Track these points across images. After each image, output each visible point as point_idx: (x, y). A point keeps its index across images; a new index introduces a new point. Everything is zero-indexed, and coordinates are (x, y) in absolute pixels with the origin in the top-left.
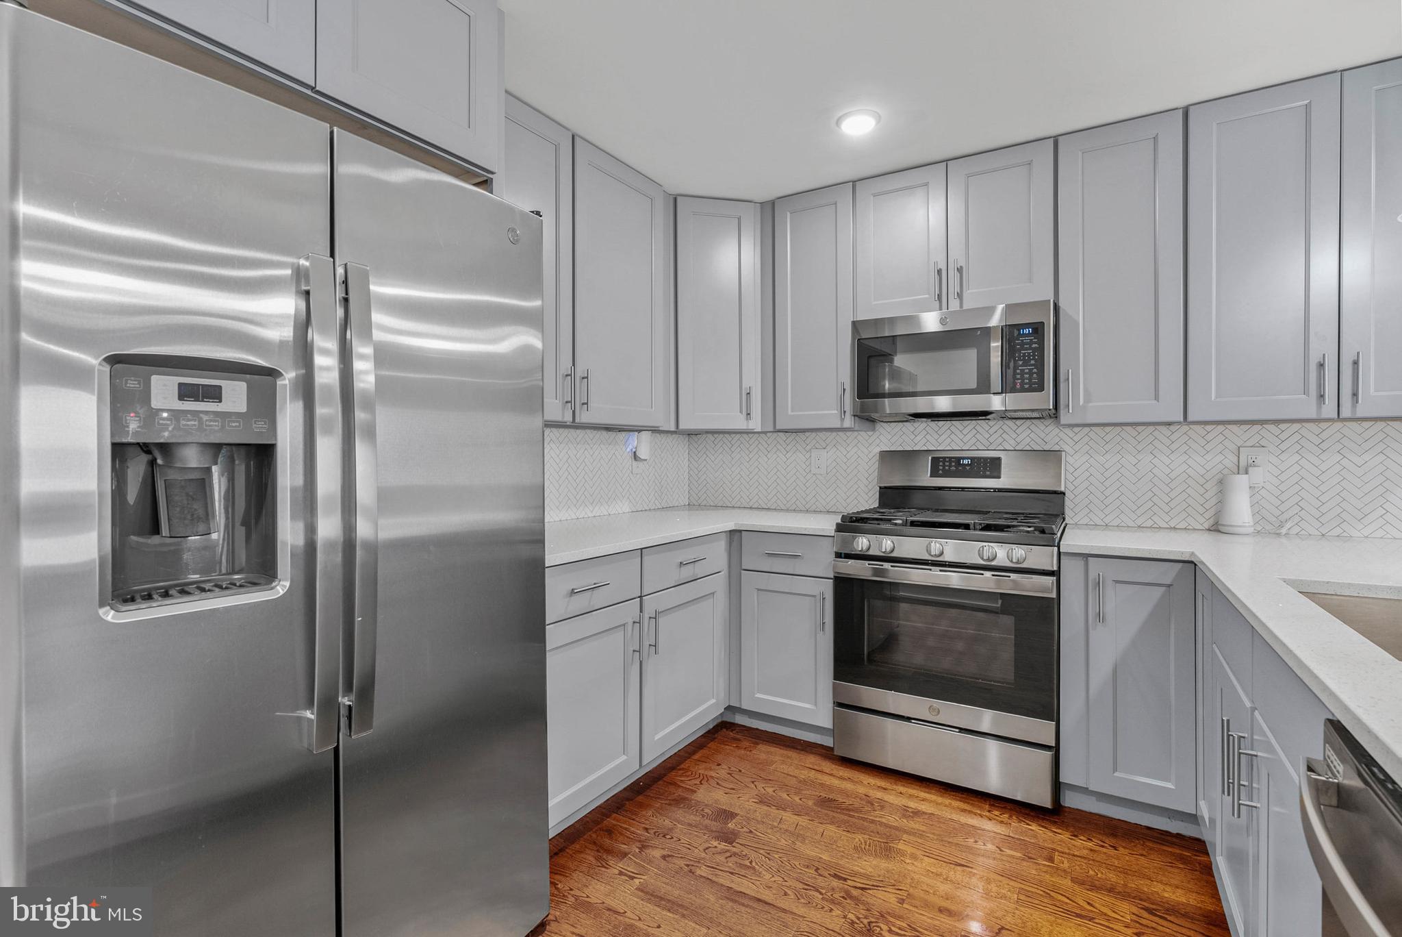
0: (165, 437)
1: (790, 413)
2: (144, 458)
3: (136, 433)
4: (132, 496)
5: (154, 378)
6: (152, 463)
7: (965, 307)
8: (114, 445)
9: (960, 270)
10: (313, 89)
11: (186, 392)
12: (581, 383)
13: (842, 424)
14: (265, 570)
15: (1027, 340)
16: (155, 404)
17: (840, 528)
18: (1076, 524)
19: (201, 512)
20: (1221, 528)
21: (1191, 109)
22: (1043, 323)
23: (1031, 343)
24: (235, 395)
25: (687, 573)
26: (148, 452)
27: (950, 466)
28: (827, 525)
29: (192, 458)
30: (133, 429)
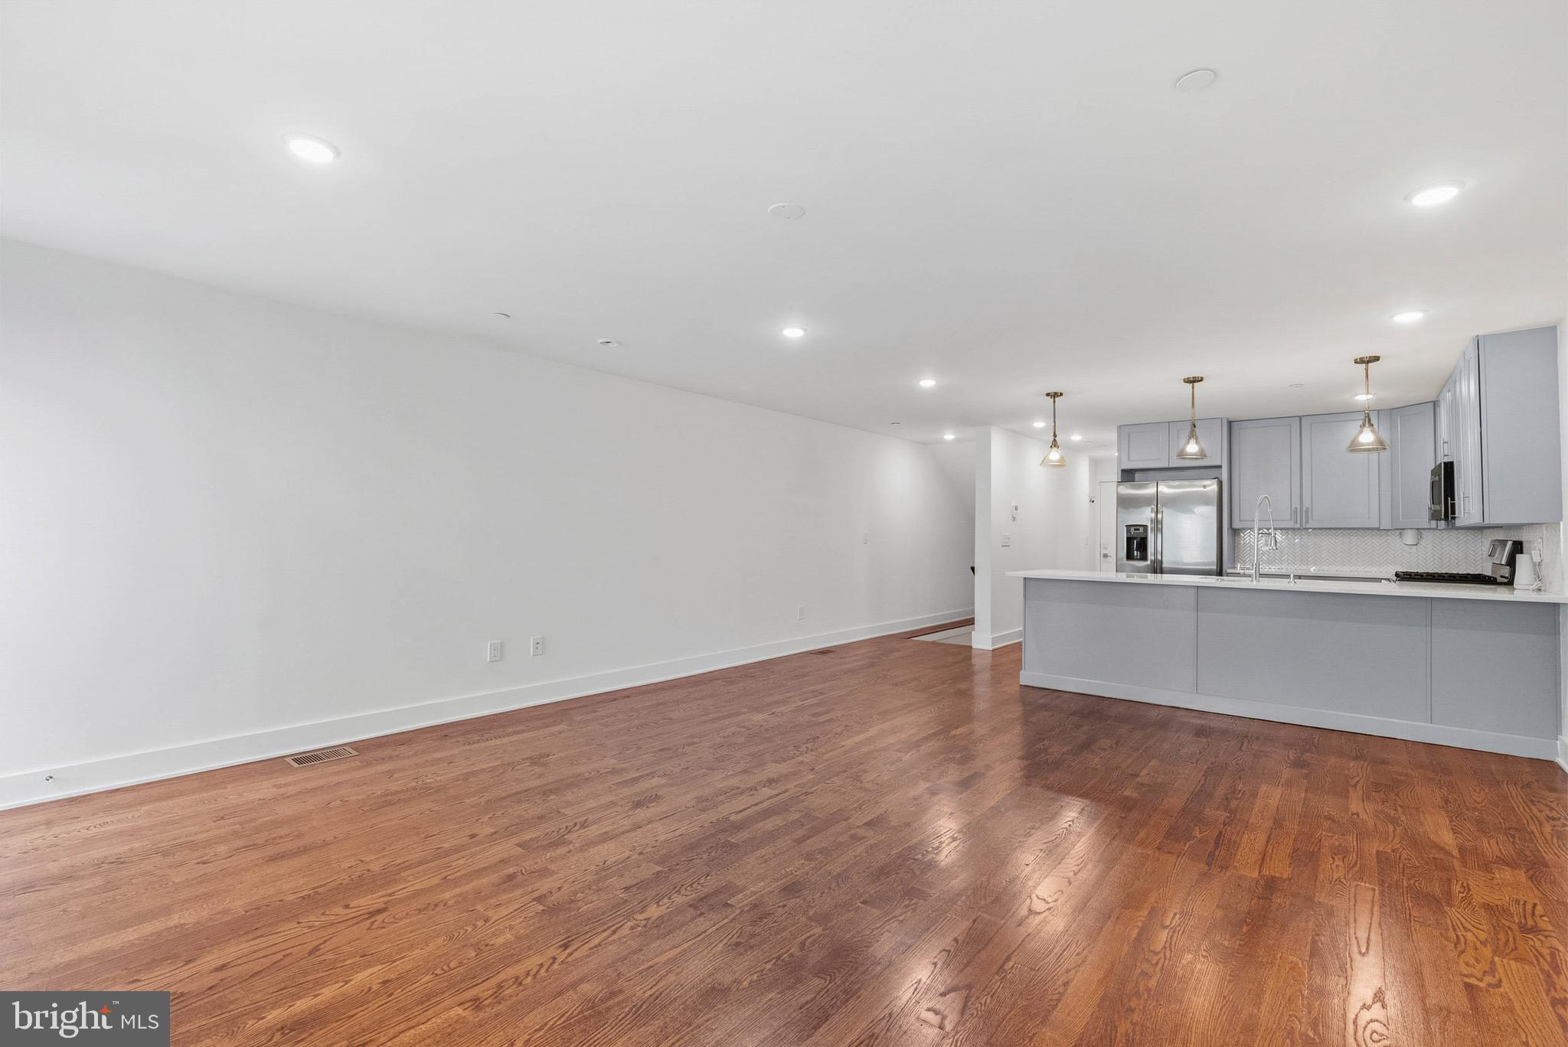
11: (1135, 530)
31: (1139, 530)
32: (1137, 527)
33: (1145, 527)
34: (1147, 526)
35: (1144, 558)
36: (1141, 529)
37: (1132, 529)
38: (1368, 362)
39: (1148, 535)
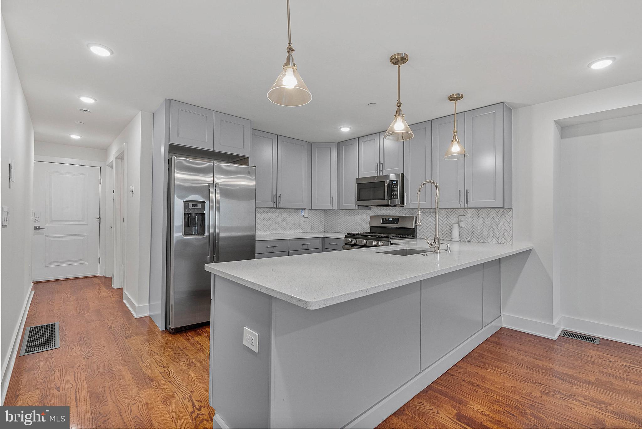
0: (190, 212)
1: (343, 204)
2: (188, 215)
3: (187, 212)
4: (186, 221)
5: (189, 204)
6: (189, 216)
7: (383, 175)
8: (185, 213)
9: (382, 164)
10: (213, 150)
11: (193, 206)
12: (279, 197)
13: (355, 208)
14: (203, 233)
15: (394, 185)
16: (189, 208)
17: (346, 237)
18: (420, 238)
19: (195, 223)
20: (452, 240)
21: (433, 120)
22: (398, 180)
23: (396, 186)
24: (199, 206)
25: (305, 247)
26: (188, 214)
27: (387, 221)
28: (342, 236)
29: (193, 215)
30: (187, 211)
31: (196, 206)
32: (195, 204)
34: (204, 203)
37: (190, 205)
39: (206, 212)
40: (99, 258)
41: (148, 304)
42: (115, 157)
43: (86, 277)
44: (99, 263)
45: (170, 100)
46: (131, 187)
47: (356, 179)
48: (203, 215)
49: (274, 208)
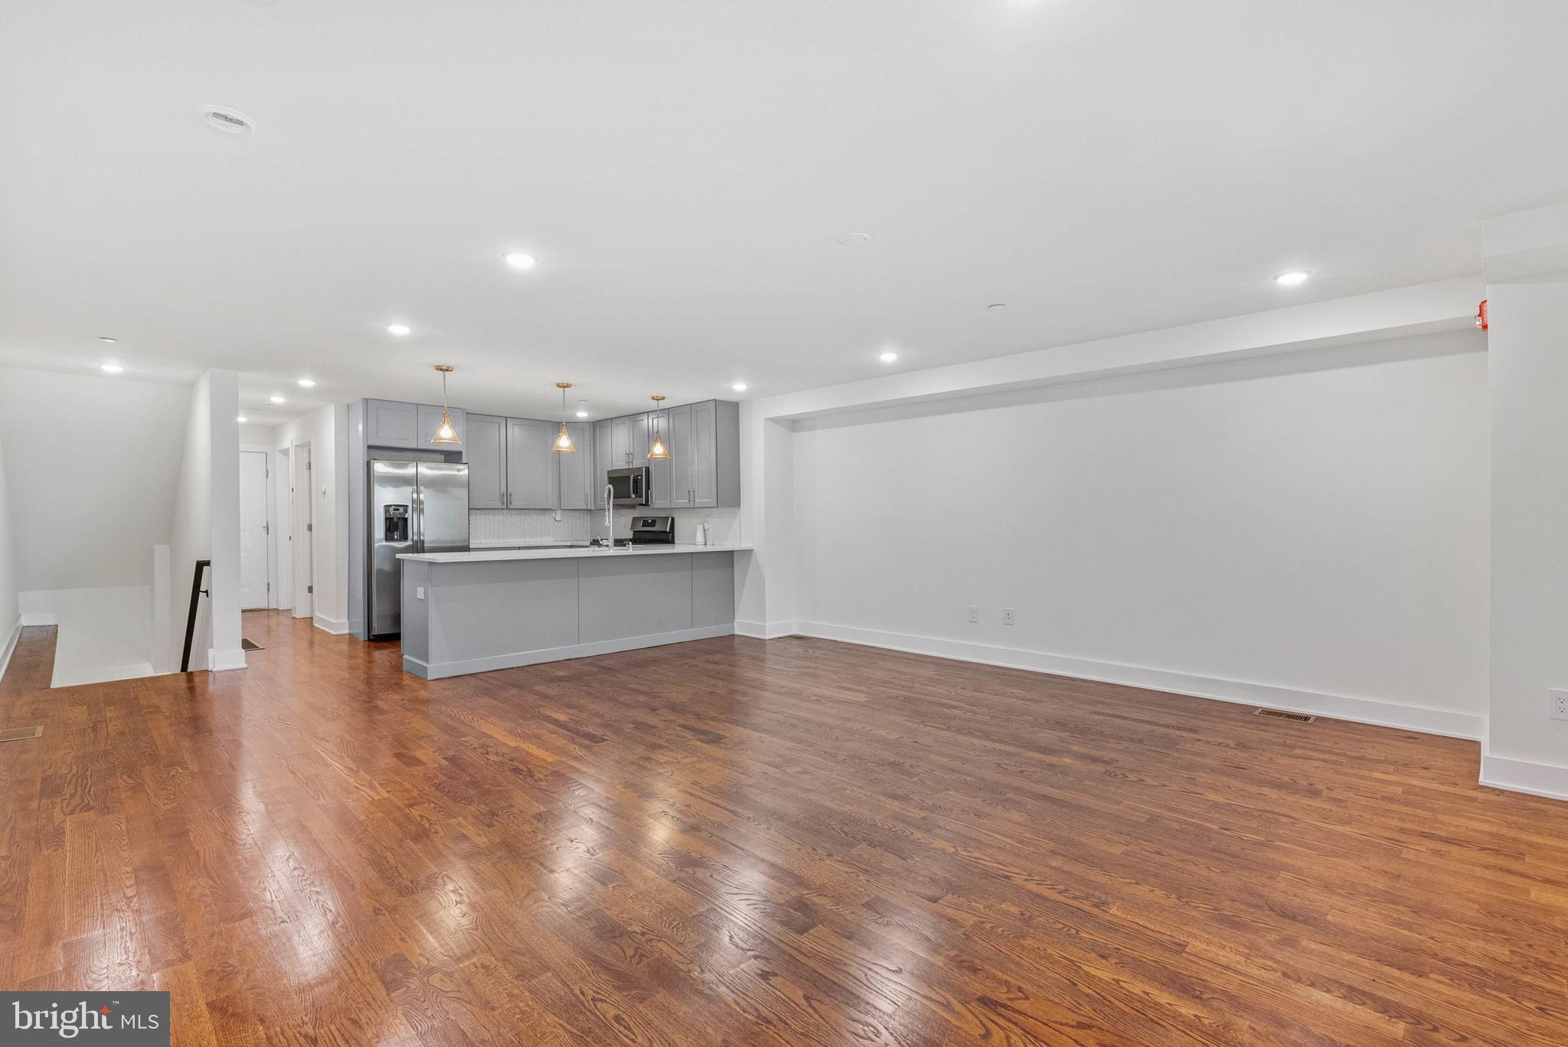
0: (392, 516)
2: (389, 520)
3: (388, 516)
4: (387, 527)
7: (628, 467)
8: (386, 518)
11: (395, 510)
12: (509, 497)
13: (612, 507)
15: (640, 479)
19: (397, 528)
22: (642, 474)
23: (640, 482)
27: (645, 523)
29: (395, 520)
30: (388, 514)
31: (398, 510)
32: (397, 507)
33: (406, 507)
34: (407, 506)
35: (405, 537)
36: (402, 510)
37: (391, 509)
38: (658, 400)
39: (408, 515)
40: (268, 584)
41: (346, 620)
42: (294, 445)
43: (251, 610)
44: (269, 590)
45: (367, 400)
46: (323, 488)
47: (608, 471)
48: (405, 520)
49: (503, 509)
